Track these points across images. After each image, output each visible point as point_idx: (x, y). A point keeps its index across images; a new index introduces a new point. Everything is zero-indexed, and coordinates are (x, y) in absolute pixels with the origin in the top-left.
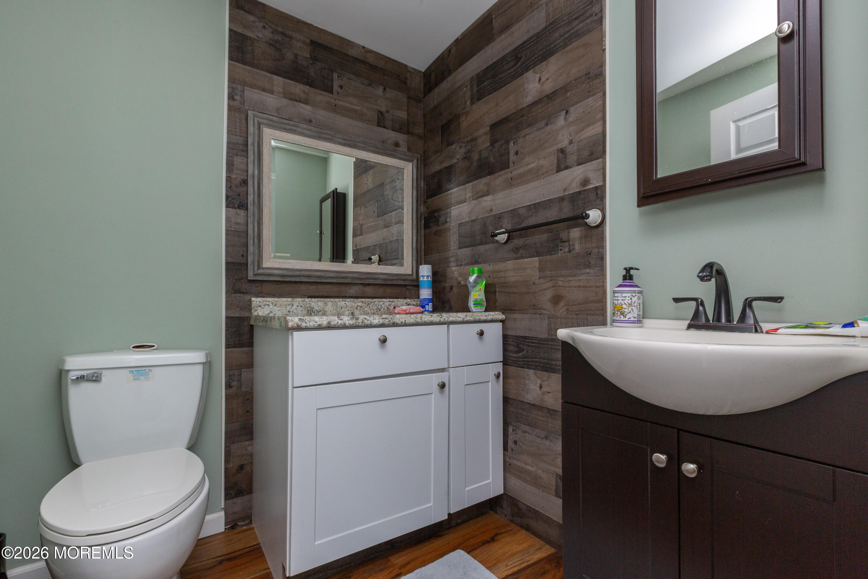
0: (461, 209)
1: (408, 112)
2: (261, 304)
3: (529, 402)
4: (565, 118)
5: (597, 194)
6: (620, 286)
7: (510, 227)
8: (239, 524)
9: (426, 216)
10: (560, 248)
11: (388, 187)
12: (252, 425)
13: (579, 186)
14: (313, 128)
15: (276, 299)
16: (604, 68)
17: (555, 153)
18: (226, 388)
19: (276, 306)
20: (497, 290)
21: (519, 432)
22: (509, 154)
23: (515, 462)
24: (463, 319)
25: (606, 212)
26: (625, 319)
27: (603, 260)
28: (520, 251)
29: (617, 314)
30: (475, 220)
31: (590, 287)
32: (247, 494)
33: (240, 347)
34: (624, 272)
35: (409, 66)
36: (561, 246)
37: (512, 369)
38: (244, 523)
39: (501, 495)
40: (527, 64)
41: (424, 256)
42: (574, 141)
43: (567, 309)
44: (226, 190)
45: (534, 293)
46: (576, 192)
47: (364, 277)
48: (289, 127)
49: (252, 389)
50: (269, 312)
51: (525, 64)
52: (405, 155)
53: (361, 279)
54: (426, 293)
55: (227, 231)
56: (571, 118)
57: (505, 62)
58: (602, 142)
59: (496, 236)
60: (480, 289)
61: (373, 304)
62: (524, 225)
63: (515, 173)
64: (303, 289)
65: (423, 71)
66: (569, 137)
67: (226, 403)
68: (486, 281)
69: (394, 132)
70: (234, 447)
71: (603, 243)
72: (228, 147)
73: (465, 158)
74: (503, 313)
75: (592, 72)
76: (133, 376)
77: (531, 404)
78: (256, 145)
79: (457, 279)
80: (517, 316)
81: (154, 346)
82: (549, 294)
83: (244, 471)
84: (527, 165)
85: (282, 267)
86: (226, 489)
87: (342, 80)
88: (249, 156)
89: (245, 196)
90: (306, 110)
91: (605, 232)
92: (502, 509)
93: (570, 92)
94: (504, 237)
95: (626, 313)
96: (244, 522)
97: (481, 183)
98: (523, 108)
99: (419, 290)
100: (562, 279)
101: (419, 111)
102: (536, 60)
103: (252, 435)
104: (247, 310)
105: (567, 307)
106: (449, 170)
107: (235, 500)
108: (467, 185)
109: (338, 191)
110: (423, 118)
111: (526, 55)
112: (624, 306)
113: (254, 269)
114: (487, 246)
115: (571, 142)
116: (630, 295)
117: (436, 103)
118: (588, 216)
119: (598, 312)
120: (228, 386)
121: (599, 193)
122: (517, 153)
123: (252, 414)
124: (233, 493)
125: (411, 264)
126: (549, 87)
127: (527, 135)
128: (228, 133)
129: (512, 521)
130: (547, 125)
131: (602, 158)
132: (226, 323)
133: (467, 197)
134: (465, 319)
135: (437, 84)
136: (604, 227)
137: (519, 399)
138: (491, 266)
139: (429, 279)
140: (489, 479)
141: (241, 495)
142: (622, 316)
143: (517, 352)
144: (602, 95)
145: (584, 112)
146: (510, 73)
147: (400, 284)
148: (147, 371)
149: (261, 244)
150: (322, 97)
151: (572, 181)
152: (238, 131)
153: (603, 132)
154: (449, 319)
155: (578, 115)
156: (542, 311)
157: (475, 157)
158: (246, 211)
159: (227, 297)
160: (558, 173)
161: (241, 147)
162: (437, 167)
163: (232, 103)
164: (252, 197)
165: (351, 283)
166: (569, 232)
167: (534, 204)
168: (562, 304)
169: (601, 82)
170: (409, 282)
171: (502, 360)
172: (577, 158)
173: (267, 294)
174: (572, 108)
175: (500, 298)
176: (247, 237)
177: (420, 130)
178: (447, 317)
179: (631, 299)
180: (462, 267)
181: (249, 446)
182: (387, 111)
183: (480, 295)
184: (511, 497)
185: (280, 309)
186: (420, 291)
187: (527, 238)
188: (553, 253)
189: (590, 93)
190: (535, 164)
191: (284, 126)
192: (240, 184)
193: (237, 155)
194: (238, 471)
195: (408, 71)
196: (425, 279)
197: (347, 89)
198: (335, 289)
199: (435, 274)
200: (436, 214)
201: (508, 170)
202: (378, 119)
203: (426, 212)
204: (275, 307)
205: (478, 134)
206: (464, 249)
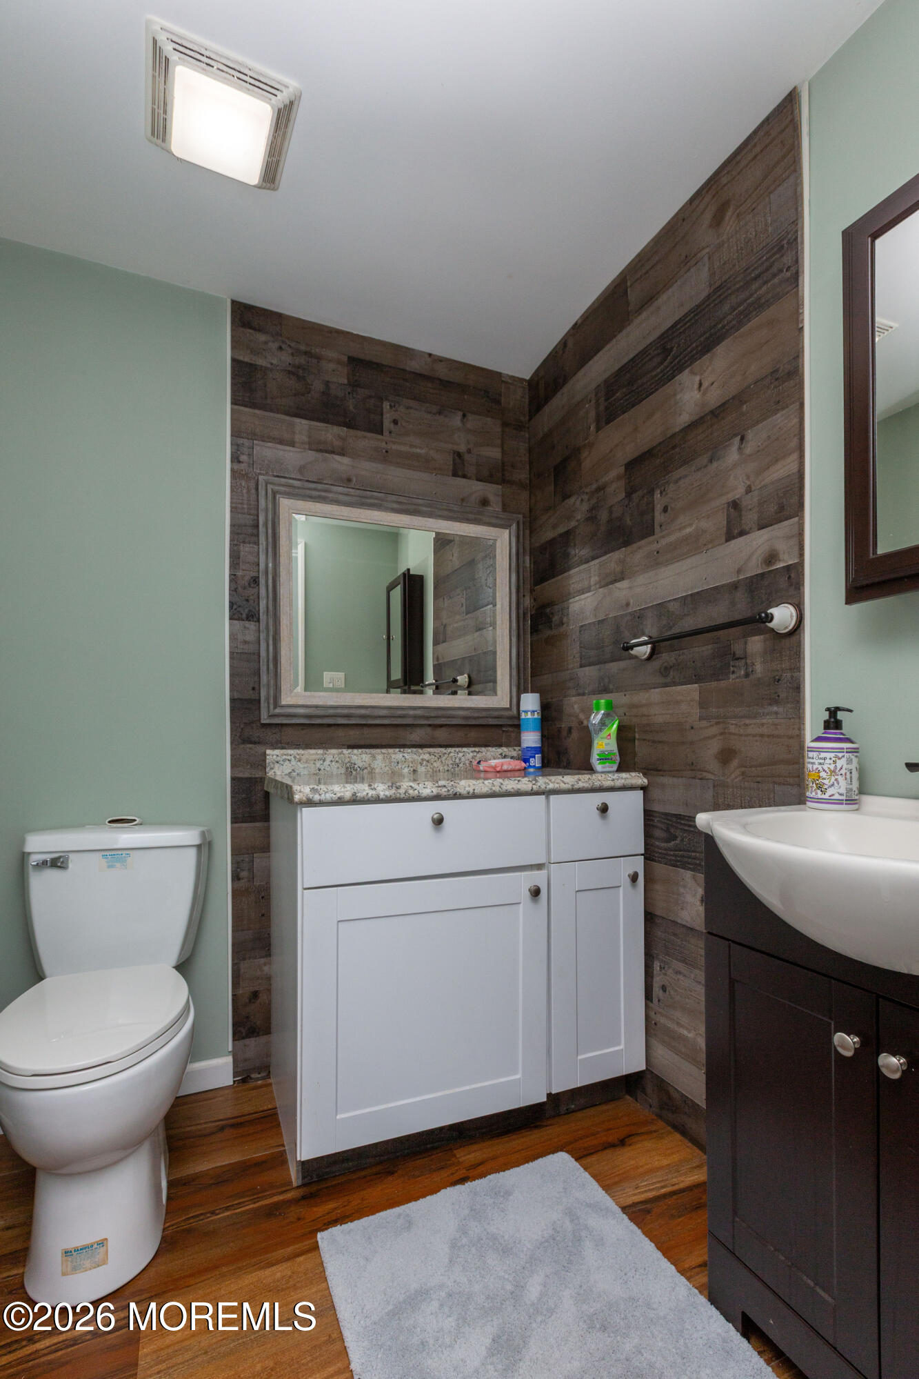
0: (583, 602)
1: (503, 449)
2: (279, 759)
3: (684, 923)
4: (740, 448)
5: (789, 577)
6: (819, 739)
7: (654, 632)
8: (253, 1076)
9: (532, 613)
10: (732, 669)
11: (480, 566)
12: (269, 934)
13: (761, 563)
14: (353, 490)
15: (301, 751)
16: (801, 361)
17: (723, 508)
18: (233, 880)
19: (300, 761)
20: (637, 736)
21: (670, 972)
22: (653, 510)
23: (662, 1020)
24: (573, 785)
25: (804, 609)
26: (823, 796)
27: (799, 693)
28: (671, 673)
29: (812, 787)
30: (603, 620)
31: (778, 736)
32: (263, 1035)
33: (251, 822)
34: (826, 716)
35: (505, 374)
36: (733, 666)
37: (660, 869)
38: (259, 1076)
39: (642, 1072)
40: (680, 360)
41: (531, 677)
42: (753, 488)
43: (743, 773)
44: (230, 594)
45: (692, 743)
46: (756, 575)
47: (432, 715)
48: (317, 493)
49: (268, 883)
50: (290, 771)
51: (677, 360)
52: (497, 517)
53: (427, 718)
54: (531, 739)
55: (232, 653)
56: (749, 449)
57: (648, 358)
58: (797, 489)
59: (632, 649)
60: (609, 735)
61: (446, 756)
62: (676, 630)
63: (663, 542)
64: (340, 734)
65: (528, 378)
66: (747, 482)
67: (233, 902)
68: (619, 723)
69: (479, 483)
70: (244, 966)
71: (799, 661)
72: (232, 532)
73: (587, 519)
74: (645, 775)
75: (782, 368)
76: (107, 862)
77: (687, 927)
78: (270, 525)
79: (577, 717)
80: (666, 780)
81: (135, 820)
82: (714, 747)
83: (259, 1001)
84: (680, 529)
85: (309, 703)
86: (234, 1025)
87: (396, 411)
88: (260, 542)
89: (256, 602)
90: (342, 464)
91: (802, 644)
92: (646, 1095)
93: (748, 404)
94: (647, 649)
95: (826, 787)
96: (259, 1073)
97: (612, 560)
98: (675, 433)
99: (520, 733)
100: (734, 722)
101: (521, 444)
102: (695, 352)
103: (269, 950)
104: (260, 768)
105: (743, 769)
106: (567, 536)
107: (247, 1041)
108: (592, 563)
109: (411, 573)
110: (528, 455)
111: (679, 345)
112: (823, 774)
113: (269, 707)
114: (622, 664)
115: (749, 490)
116: (832, 755)
117: (546, 430)
118: (770, 618)
119: (791, 780)
120: (236, 877)
121: (792, 575)
122: (665, 510)
123: (269, 920)
124: (243, 1030)
125: (509, 693)
126: (714, 397)
127: (680, 478)
128: (231, 511)
129: (660, 1116)
130: (711, 461)
131: (797, 516)
132: (231, 786)
133: (592, 583)
134: (577, 786)
135: (547, 399)
136: (802, 635)
137: (670, 918)
138: (627, 696)
139: (536, 716)
140: (619, 1044)
141: (256, 1034)
142: (819, 792)
143: (668, 840)
144: (798, 407)
145: (769, 437)
146: (656, 376)
147: (491, 723)
148: (124, 855)
149: (279, 671)
150: (364, 441)
151: (750, 557)
152: (245, 506)
153: (799, 471)
154: (548, 787)
155: (759, 444)
156: (705, 774)
157: (604, 516)
158: (257, 624)
159: (232, 749)
160: (728, 544)
161: (250, 530)
162: (549, 534)
163: (236, 467)
164: (265, 602)
165: (413, 725)
166: (746, 642)
167: (691, 595)
168: (735, 763)
169: (796, 385)
170: (505, 720)
171: (643, 852)
172: (759, 517)
173: (288, 744)
174: (749, 431)
175: (642, 750)
176: (259, 662)
177: (523, 475)
178: (545, 783)
179: (835, 762)
180: (585, 697)
181: (265, 964)
182: (469, 451)
183: (609, 744)
184: (657, 1077)
185: (306, 765)
186: (522, 735)
187: (681, 652)
188: (720, 677)
189: (779, 405)
190: (693, 528)
191: (308, 492)
192: (249, 584)
193: (244, 542)
194: (250, 1001)
195: (503, 381)
196: (529, 716)
197: (404, 424)
198: (388, 734)
199: (545, 707)
200: (548, 610)
201: (651, 538)
202: (454, 464)
203: (533, 607)
204: (299, 763)
205: (607, 479)
206: (587, 668)
